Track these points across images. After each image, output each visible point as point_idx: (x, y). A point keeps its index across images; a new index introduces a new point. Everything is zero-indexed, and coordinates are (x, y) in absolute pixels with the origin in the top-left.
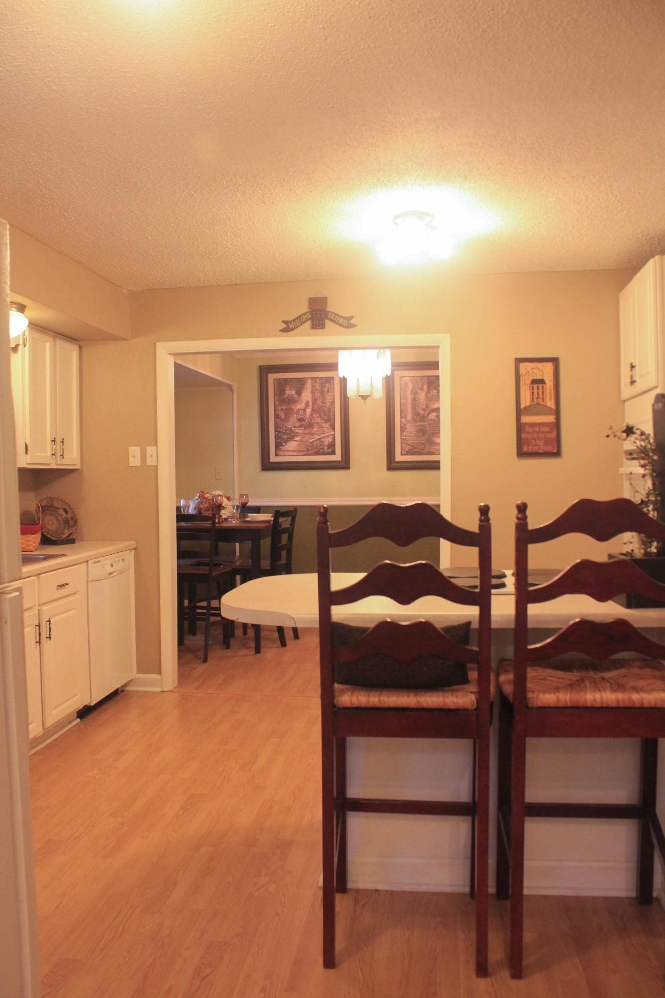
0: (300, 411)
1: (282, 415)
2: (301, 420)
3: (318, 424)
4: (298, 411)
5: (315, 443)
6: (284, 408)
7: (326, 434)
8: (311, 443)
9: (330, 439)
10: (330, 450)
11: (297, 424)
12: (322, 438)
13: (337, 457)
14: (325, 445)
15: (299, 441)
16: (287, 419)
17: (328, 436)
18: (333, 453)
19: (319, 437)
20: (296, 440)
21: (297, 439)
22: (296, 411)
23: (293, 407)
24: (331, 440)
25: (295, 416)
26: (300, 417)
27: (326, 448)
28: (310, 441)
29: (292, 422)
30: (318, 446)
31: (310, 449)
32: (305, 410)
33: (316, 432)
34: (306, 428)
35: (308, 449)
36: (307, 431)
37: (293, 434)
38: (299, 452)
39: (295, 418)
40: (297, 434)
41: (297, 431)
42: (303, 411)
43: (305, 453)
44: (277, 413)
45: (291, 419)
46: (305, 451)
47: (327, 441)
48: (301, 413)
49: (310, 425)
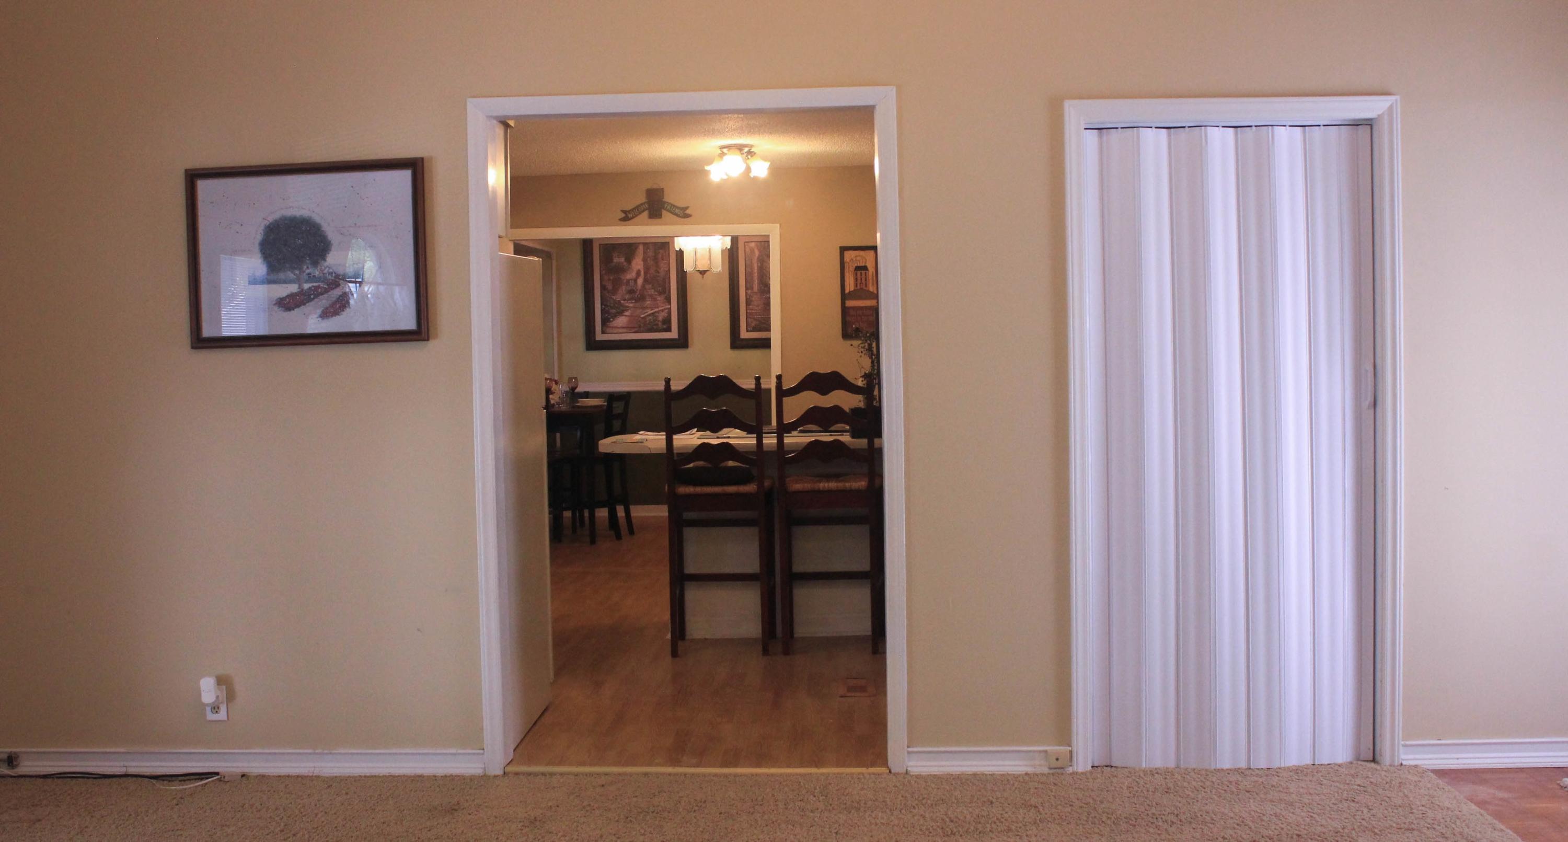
0: (631, 281)
1: (610, 287)
2: (631, 292)
3: (651, 296)
4: (628, 281)
5: (648, 319)
6: (611, 278)
7: (661, 309)
8: (643, 318)
9: (664, 314)
10: (665, 327)
11: (627, 297)
12: (656, 312)
13: (674, 334)
14: (659, 321)
15: (628, 316)
16: (615, 291)
17: (662, 311)
18: (669, 329)
19: (652, 312)
20: (626, 316)
21: (627, 313)
22: (625, 281)
23: (623, 278)
24: (666, 315)
25: (624, 287)
26: (630, 288)
27: (660, 324)
28: (642, 316)
29: (620, 295)
30: (651, 322)
31: (642, 325)
32: (635, 281)
33: (648, 306)
34: (637, 300)
35: (640, 327)
36: (638, 305)
37: (622, 308)
38: (630, 328)
39: (624, 289)
40: (627, 309)
41: (627, 305)
42: (633, 281)
43: (636, 330)
44: (604, 283)
45: (620, 291)
46: (636, 328)
47: (661, 316)
48: (631, 283)
49: (641, 298)
